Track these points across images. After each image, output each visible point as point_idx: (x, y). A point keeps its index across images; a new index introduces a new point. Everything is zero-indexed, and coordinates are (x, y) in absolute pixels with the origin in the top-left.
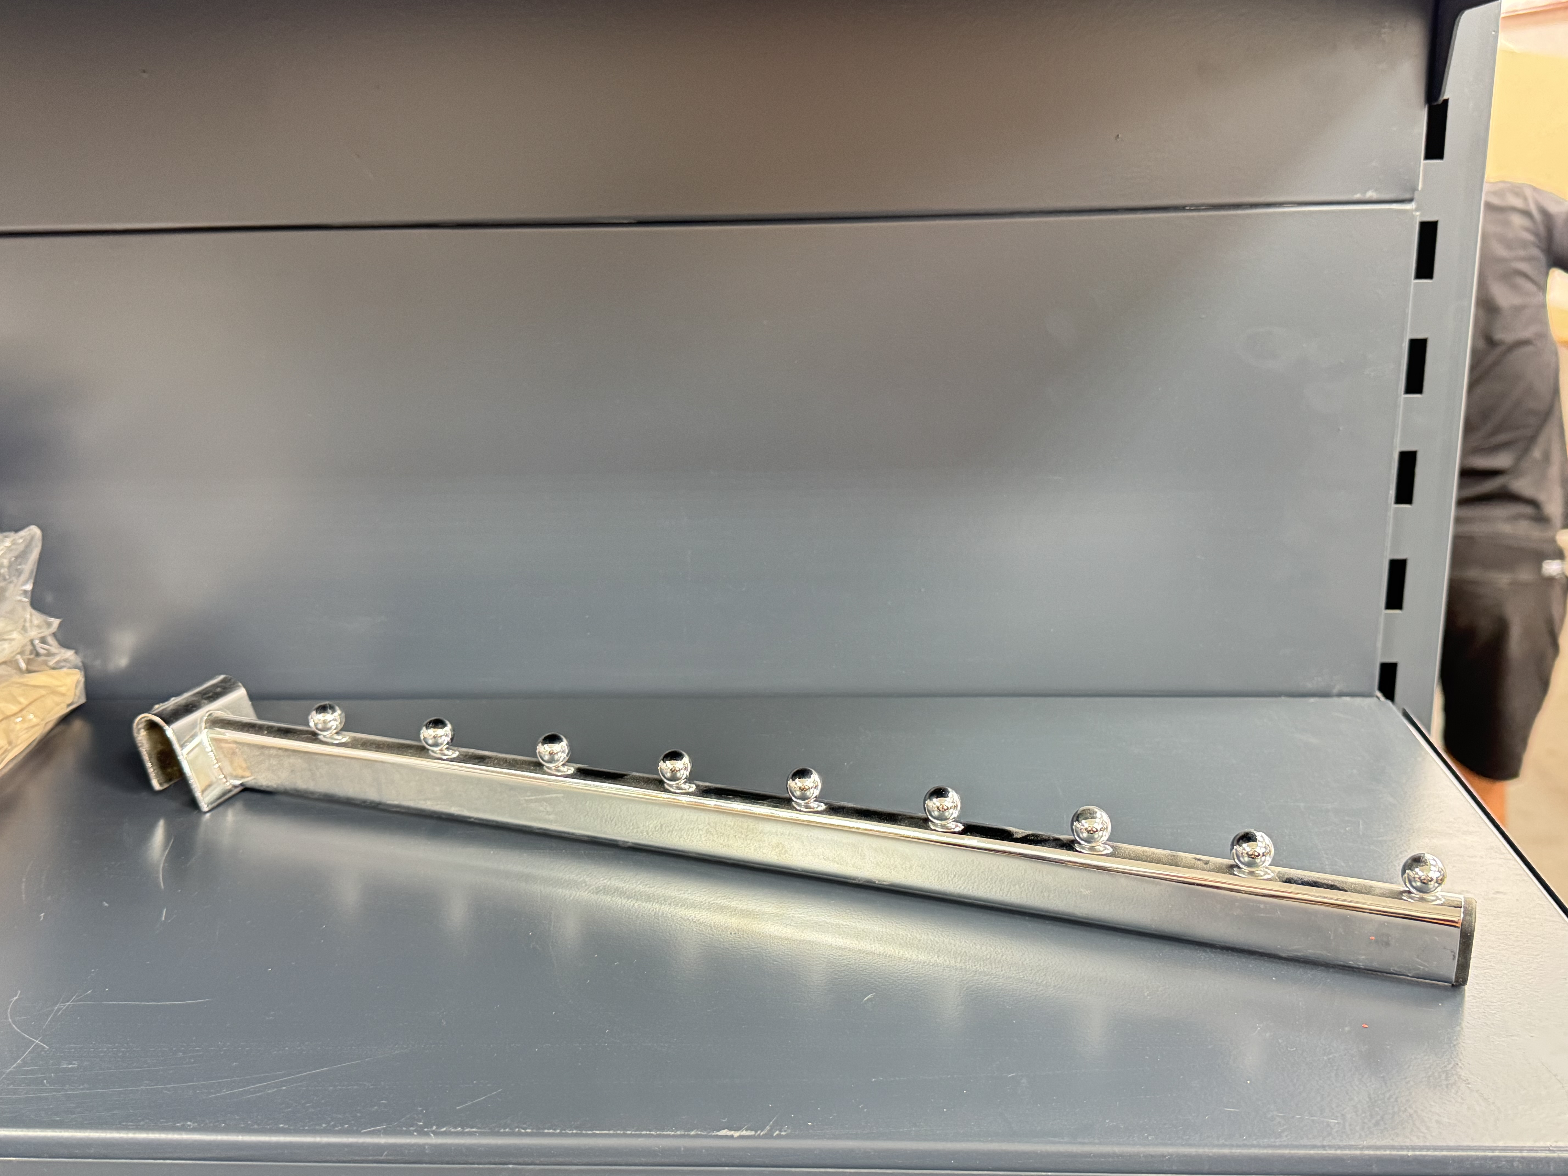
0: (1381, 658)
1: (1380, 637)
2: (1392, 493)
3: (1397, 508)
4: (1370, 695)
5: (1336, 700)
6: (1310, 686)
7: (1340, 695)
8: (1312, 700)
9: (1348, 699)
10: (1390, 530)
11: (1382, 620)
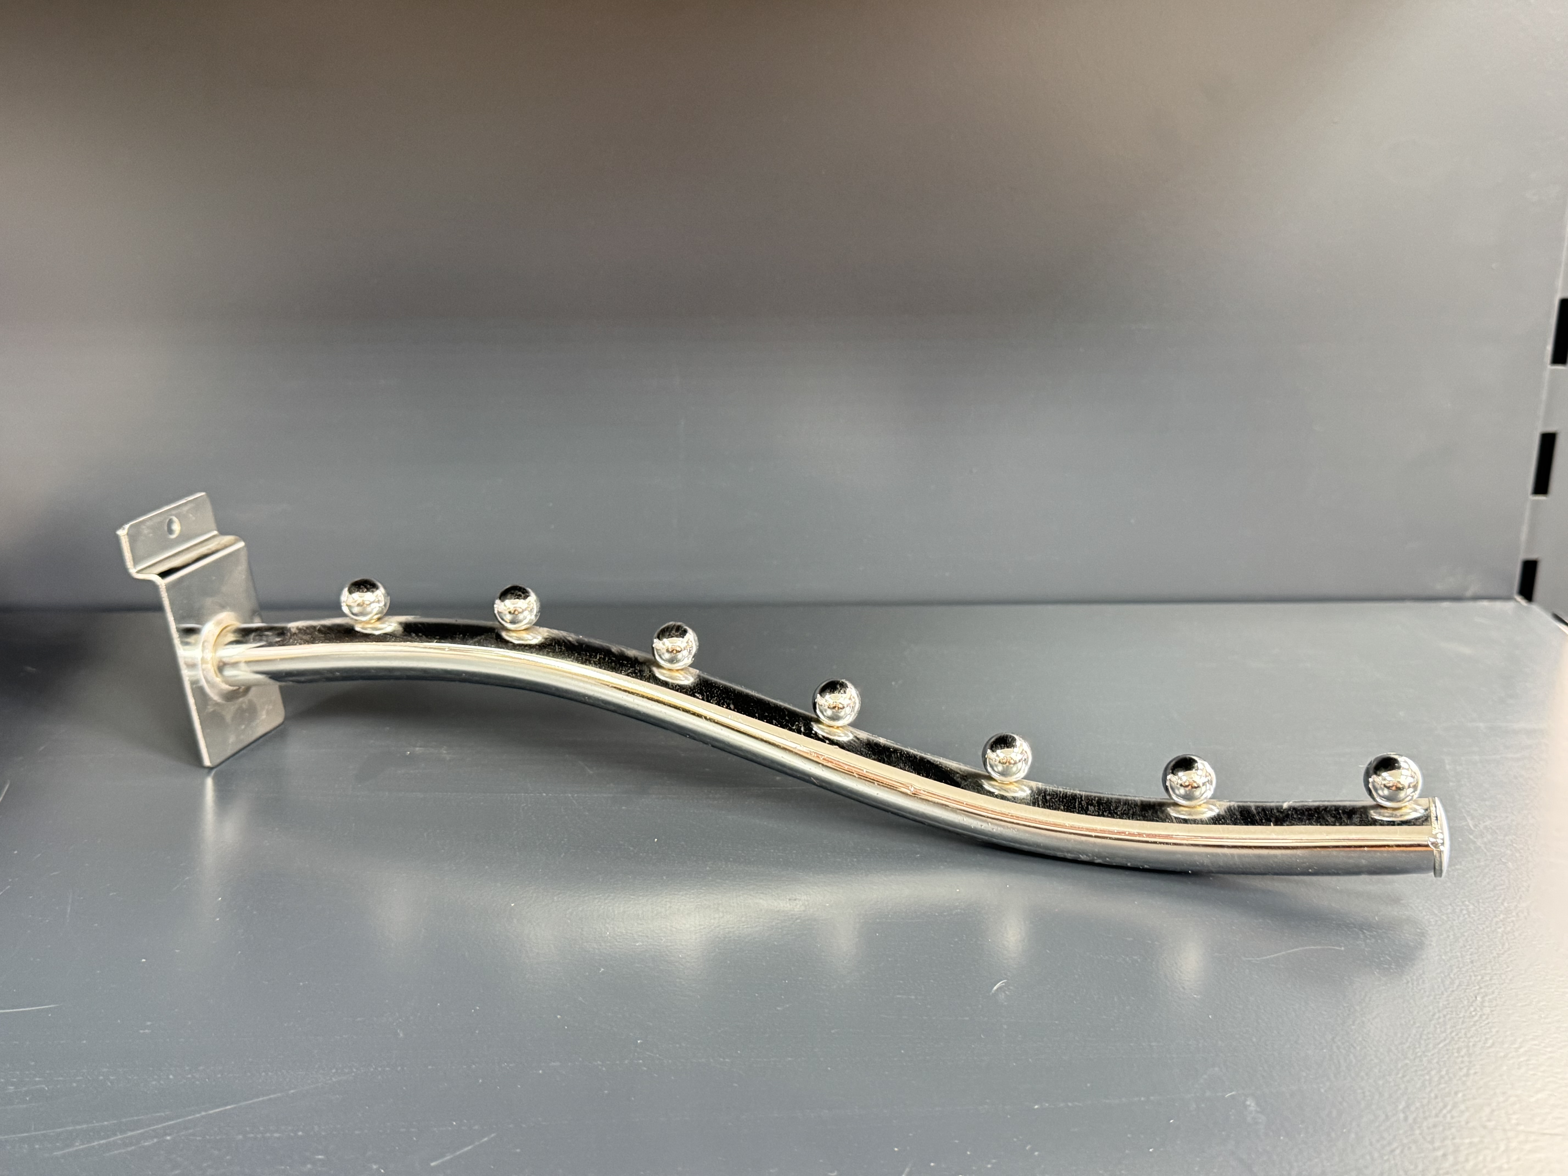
0: (1524, 556)
1: (1525, 529)
2: (1549, 348)
3: (1554, 369)
4: (1508, 598)
5: (1471, 604)
6: (1440, 588)
7: (1476, 598)
8: (1446, 604)
9: (1485, 603)
10: (1544, 396)
11: (1528, 506)
